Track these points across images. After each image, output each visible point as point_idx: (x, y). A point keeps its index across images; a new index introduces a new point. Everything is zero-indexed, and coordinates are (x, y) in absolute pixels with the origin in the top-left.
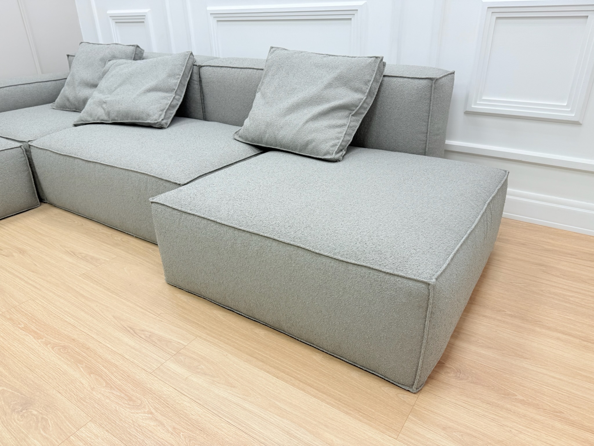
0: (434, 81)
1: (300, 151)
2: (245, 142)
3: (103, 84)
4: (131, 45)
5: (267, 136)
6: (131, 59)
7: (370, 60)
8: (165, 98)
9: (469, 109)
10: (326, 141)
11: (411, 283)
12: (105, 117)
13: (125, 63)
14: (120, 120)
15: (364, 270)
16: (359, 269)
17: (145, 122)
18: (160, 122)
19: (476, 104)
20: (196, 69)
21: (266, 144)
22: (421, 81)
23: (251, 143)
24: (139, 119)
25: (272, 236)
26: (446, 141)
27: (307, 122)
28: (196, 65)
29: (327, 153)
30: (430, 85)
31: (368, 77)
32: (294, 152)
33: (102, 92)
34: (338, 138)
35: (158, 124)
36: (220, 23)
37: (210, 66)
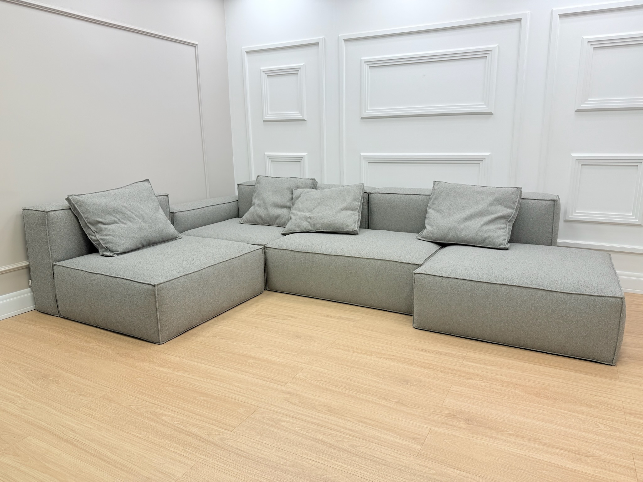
0: (555, 202)
1: (479, 244)
2: (429, 240)
3: (298, 204)
4: (309, 179)
5: (450, 236)
6: (310, 188)
7: (514, 190)
8: (354, 214)
9: (567, 219)
10: (499, 237)
12: (310, 228)
13: (311, 191)
14: (324, 230)
17: (345, 230)
18: (357, 230)
19: (572, 215)
20: (366, 195)
21: (449, 241)
22: (547, 202)
23: (434, 241)
24: (340, 228)
27: (482, 226)
28: (367, 193)
29: (502, 244)
30: (553, 204)
31: (514, 200)
32: (474, 245)
33: (299, 210)
34: (505, 236)
35: (355, 231)
36: (370, 164)
37: (379, 193)
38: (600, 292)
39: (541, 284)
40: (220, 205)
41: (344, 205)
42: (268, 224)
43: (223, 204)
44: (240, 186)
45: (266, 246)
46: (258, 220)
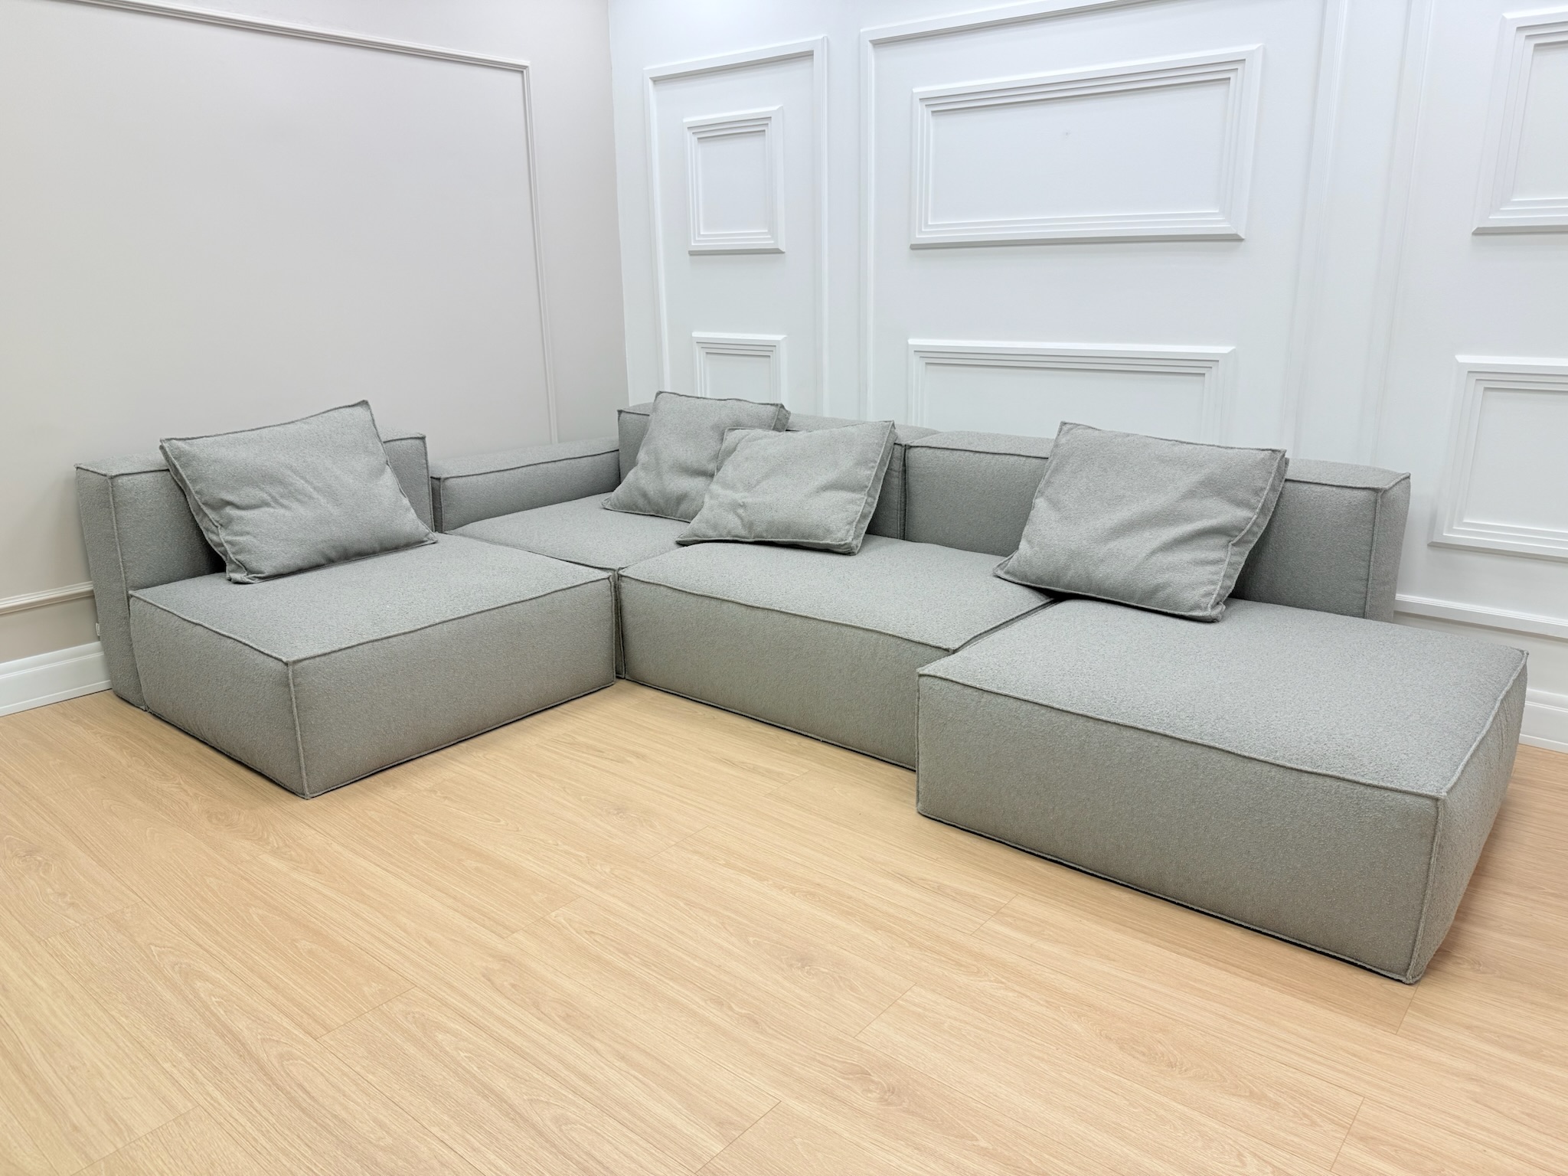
0: (1380, 494)
1: (1141, 600)
2: (1020, 582)
3: (728, 471)
4: (768, 404)
5: (1071, 573)
6: (769, 427)
7: (1263, 455)
8: (852, 502)
9: (1437, 539)
10: (1192, 586)
11: (1408, 799)
12: (741, 532)
13: (765, 436)
14: (772, 538)
15: (1329, 781)
16: (1320, 780)
17: (821, 542)
18: (850, 543)
19: (1451, 530)
20: (898, 451)
21: (1068, 586)
22: (1356, 492)
23: (1033, 585)
24: (809, 536)
25: (1161, 731)
26: (1397, 595)
27: (1153, 553)
28: (900, 445)
29: (1197, 607)
30: (1373, 499)
31: (1260, 484)
32: (1127, 603)
33: (726, 485)
34: (1213, 583)
35: (846, 546)
36: (929, 367)
37: (930, 447)
38: (1382, 774)
39: (1227, 734)
40: (569, 461)
41: (830, 476)
42: (663, 513)
43: (579, 460)
44: (623, 415)
45: (621, 572)
46: (641, 502)
